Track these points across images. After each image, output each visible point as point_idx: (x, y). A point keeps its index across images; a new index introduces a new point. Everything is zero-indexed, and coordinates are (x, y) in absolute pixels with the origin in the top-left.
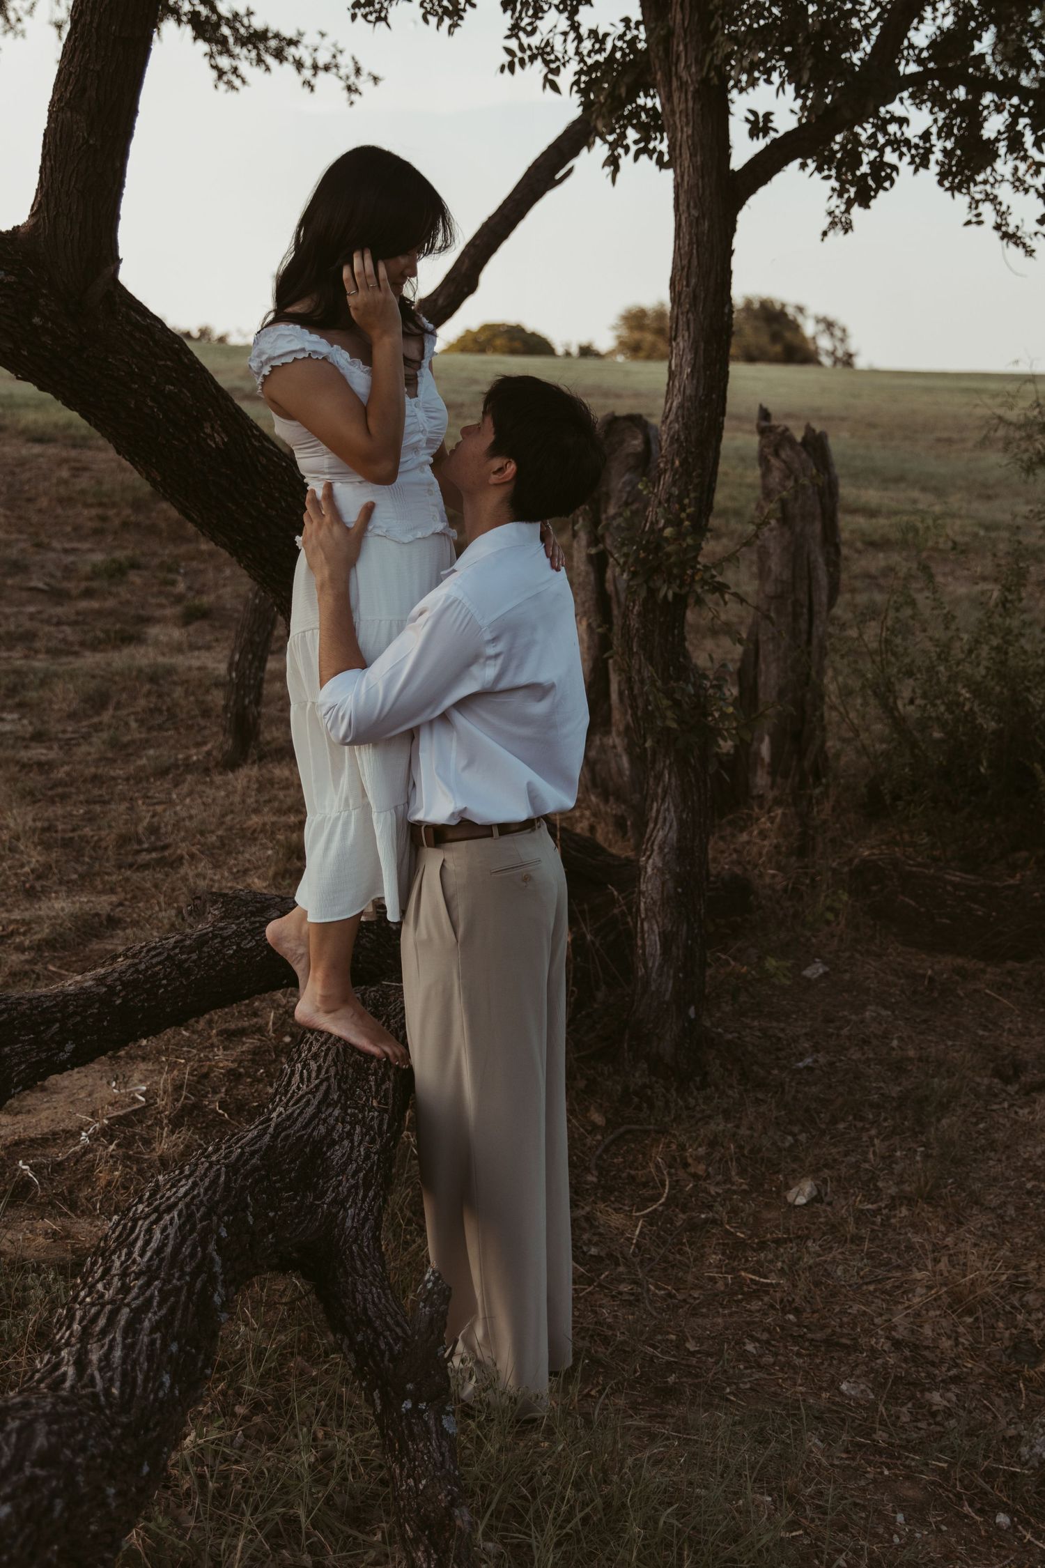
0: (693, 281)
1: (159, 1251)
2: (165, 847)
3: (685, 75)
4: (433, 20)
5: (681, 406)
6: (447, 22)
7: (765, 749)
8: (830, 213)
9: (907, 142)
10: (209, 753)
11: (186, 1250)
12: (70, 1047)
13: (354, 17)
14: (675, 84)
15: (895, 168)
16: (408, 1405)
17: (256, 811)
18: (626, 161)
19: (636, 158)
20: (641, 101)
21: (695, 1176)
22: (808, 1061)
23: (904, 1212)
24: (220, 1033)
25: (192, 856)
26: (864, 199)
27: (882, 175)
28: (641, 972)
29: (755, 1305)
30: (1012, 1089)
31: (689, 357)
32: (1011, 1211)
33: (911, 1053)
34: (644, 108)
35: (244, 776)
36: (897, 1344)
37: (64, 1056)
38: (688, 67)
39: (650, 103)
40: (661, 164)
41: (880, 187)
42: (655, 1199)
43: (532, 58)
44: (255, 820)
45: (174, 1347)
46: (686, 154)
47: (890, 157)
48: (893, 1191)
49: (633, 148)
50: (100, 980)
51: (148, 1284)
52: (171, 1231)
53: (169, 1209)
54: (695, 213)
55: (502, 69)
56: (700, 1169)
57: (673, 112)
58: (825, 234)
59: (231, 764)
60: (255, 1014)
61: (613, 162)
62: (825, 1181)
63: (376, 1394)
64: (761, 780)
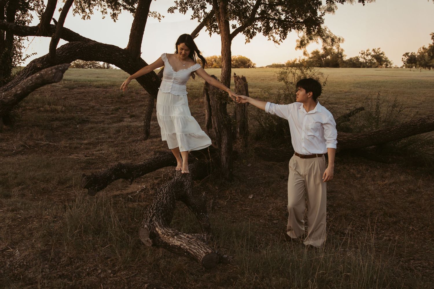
0: (225, 52)
1: (167, 191)
2: (137, 153)
3: (222, 19)
4: (181, 12)
5: (224, 72)
6: (183, 12)
7: (238, 130)
8: (246, 40)
9: (258, 28)
10: (141, 138)
11: (170, 191)
12: (141, 172)
13: (168, 12)
14: (221, 21)
15: (256, 32)
16: (201, 213)
17: (152, 146)
18: (212, 33)
19: (214, 33)
20: (214, 23)
21: (234, 195)
22: (250, 178)
23: (268, 198)
24: (154, 178)
25: (142, 154)
26: (251, 37)
27: (254, 34)
28: (222, 164)
29: (245, 212)
30: (283, 180)
31: (225, 64)
32: (284, 197)
33: (267, 176)
34: (214, 24)
35: (148, 141)
36: (268, 215)
37: (140, 174)
38: (223, 18)
39: (216, 24)
40: (218, 33)
41: (254, 35)
42: (227, 199)
43: (196, 17)
44: (152, 148)
45: (172, 202)
46: (223, 32)
47: (255, 31)
48: (265, 195)
49: (213, 31)
50: (144, 163)
51: (166, 195)
52: (168, 189)
53: (166, 187)
54: (225, 41)
55: (191, 19)
56: (234, 194)
57: (220, 25)
58: (246, 43)
59: (145, 139)
60: (159, 175)
61: (210, 34)
62: (254, 195)
63: (196, 213)
64: (238, 135)
